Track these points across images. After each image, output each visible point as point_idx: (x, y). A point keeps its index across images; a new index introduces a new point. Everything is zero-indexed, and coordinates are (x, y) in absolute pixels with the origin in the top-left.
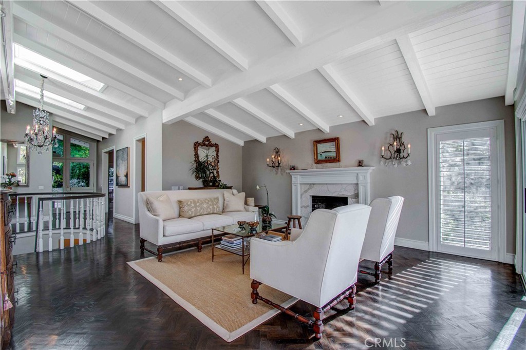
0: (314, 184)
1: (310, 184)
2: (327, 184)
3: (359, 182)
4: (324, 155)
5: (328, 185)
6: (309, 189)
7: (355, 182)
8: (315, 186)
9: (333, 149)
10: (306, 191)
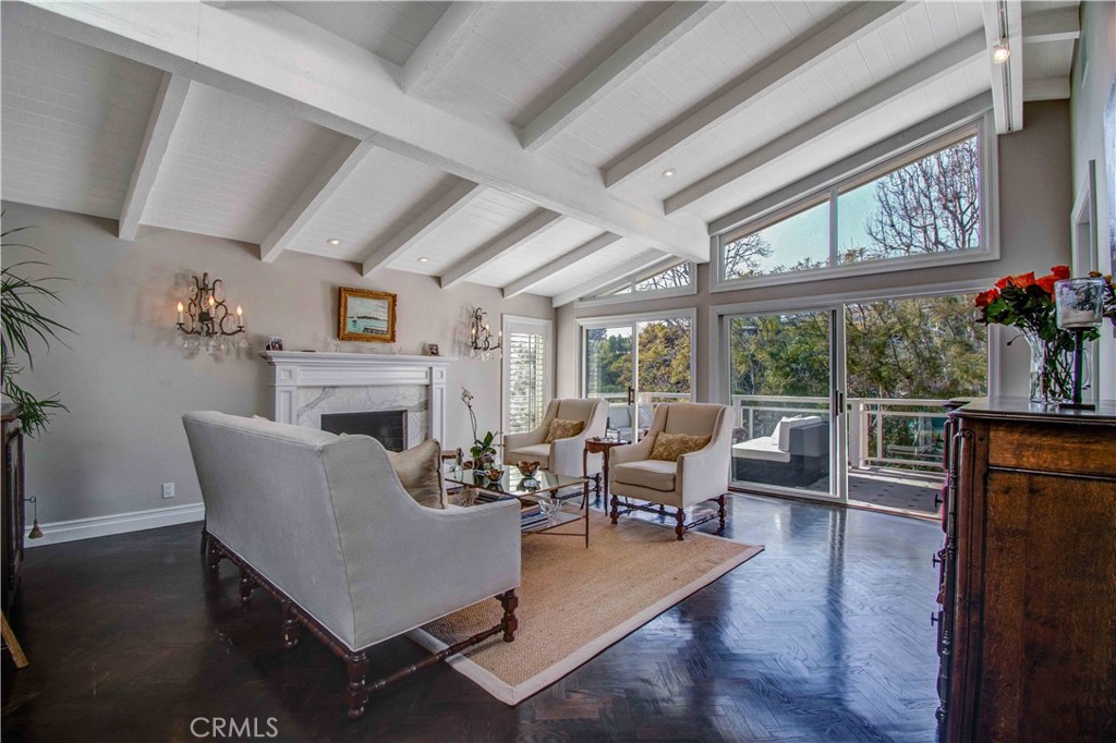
0: (334, 387)
1: (324, 387)
2: (366, 386)
3: (434, 381)
4: (362, 324)
5: (370, 389)
6: (320, 399)
7: (426, 382)
8: (337, 390)
9: (383, 314)
10: (310, 406)
